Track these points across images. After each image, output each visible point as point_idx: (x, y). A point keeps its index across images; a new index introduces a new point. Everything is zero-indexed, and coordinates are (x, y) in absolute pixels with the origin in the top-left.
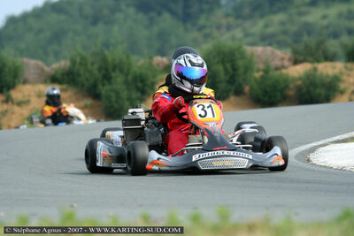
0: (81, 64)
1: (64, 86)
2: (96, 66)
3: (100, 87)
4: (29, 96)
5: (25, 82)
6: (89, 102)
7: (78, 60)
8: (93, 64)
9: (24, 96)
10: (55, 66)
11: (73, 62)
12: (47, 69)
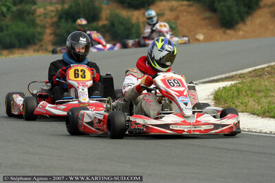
1: (191, 3)
3: (216, 3)
4: (164, 10)
6: (208, 14)
9: (160, 10)
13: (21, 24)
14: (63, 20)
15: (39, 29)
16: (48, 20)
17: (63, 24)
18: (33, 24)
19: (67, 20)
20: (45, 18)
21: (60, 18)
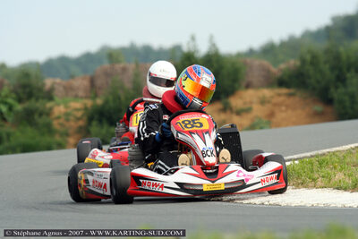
0: (312, 63)
1: (292, 91)
2: (327, 66)
3: (332, 90)
4: (251, 103)
5: (248, 86)
6: (319, 107)
7: (308, 58)
8: (326, 62)
9: (245, 103)
10: (283, 66)
11: (303, 61)
12: (274, 70)
13: (30, 131)
14: (94, 123)
15: (58, 138)
16: (72, 124)
17: (95, 128)
18: (49, 129)
19: (100, 121)
20: (68, 120)
21: (90, 119)
